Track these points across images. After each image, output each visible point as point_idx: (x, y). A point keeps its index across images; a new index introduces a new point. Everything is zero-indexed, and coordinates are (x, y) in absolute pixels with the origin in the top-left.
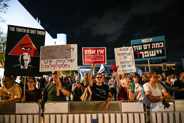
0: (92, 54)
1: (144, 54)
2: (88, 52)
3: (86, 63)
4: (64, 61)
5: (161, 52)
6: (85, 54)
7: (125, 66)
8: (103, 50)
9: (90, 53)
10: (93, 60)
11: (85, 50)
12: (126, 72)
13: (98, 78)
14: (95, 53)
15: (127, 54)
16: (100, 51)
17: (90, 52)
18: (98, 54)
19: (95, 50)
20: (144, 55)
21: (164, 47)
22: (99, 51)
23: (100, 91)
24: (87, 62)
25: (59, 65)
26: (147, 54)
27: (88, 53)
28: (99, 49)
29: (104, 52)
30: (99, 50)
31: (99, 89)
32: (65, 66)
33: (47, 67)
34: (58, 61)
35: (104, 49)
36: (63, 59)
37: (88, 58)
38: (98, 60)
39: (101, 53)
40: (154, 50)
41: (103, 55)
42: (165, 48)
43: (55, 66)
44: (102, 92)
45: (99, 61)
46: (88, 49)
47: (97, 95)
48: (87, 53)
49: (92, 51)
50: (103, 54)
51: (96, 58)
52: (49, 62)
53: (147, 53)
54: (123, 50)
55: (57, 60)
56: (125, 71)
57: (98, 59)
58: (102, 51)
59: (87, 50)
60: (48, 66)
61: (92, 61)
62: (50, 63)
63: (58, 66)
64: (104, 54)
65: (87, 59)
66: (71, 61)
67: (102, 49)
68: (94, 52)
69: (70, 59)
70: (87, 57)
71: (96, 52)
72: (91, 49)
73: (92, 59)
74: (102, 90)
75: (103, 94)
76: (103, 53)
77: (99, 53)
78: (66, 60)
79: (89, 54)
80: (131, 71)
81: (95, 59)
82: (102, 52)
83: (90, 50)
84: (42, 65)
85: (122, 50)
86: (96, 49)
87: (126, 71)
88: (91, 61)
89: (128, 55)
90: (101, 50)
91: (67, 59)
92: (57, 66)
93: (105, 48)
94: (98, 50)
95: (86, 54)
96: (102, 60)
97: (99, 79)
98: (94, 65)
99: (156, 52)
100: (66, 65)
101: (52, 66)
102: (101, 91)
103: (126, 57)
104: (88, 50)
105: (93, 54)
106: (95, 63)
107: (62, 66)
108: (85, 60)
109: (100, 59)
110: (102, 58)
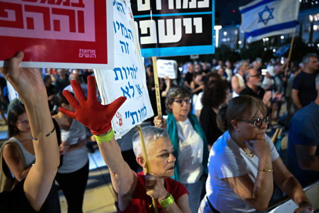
1: (140, 30)
5: (199, 30)
20: (141, 35)
21: (209, 9)
26: (148, 35)
40: (174, 18)
42: (213, 13)
51: (17, 8)
53: (148, 29)
81: (12, 13)
96: (77, 37)
99: (183, 28)
109: (57, 23)
110: (81, 14)
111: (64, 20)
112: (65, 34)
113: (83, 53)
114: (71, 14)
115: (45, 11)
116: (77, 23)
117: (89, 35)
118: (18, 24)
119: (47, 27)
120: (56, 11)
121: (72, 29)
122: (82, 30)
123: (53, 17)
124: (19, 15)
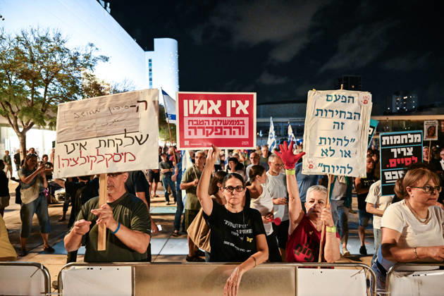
0: (208, 115)
2: (195, 108)
3: (187, 143)
4: (119, 142)
6: (186, 114)
7: (330, 153)
8: (247, 102)
9: (202, 112)
10: (213, 136)
11: (185, 102)
12: (331, 173)
13: (231, 188)
14: (218, 112)
15: (348, 115)
16: (237, 105)
17: (202, 108)
18: (229, 113)
19: (219, 102)
22: (234, 106)
23: (235, 230)
24: (191, 141)
25: (106, 156)
27: (196, 112)
28: (231, 98)
29: (250, 109)
30: (234, 102)
31: (231, 224)
32: (123, 157)
33: (72, 163)
34: (103, 143)
35: (250, 98)
36: (118, 137)
37: (195, 128)
38: (228, 136)
39: (238, 112)
41: (246, 120)
43: (94, 159)
44: (241, 235)
45: (233, 137)
46: (194, 97)
47: (225, 242)
48: (191, 112)
49: (209, 105)
50: (246, 116)
51: (221, 128)
52: (77, 148)
54: (337, 100)
55: (100, 141)
56: (327, 168)
57: (228, 131)
58: (244, 104)
59: (191, 101)
60: (76, 160)
61: (210, 137)
62: (81, 152)
63: (102, 158)
64: (250, 116)
65: (193, 131)
66: (139, 141)
67: (243, 99)
68: (216, 107)
69: (136, 134)
70: (191, 125)
71: (223, 109)
72: (207, 98)
73: (210, 130)
74: (241, 228)
75: (245, 239)
76: (246, 112)
77: (233, 110)
78: (124, 140)
79: (199, 115)
80: (348, 170)
81: (219, 130)
82: (243, 107)
83: (204, 102)
84: (61, 158)
85: (334, 98)
86: (224, 99)
87: (331, 169)
88: (205, 137)
89: (351, 118)
90: (239, 102)
91: (127, 135)
92: (100, 158)
93: (255, 94)
94: (228, 102)
95: (190, 115)
96: (242, 137)
97: (232, 194)
98: (214, 151)
100: (125, 154)
101: (87, 159)
102: (239, 229)
103: (343, 124)
104: (196, 101)
105: (214, 114)
106: (217, 143)
107: (112, 157)
108: (186, 136)
109: (234, 132)
110: (243, 128)
111: (237, 131)
112: (237, 136)
113: (244, 143)
114: (239, 128)
115: (230, 128)
116: (242, 131)
117: (246, 136)
118: (221, 134)
119: (231, 134)
120: (234, 128)
121: (240, 134)
122: (243, 134)
123: (233, 130)
124: (221, 130)
